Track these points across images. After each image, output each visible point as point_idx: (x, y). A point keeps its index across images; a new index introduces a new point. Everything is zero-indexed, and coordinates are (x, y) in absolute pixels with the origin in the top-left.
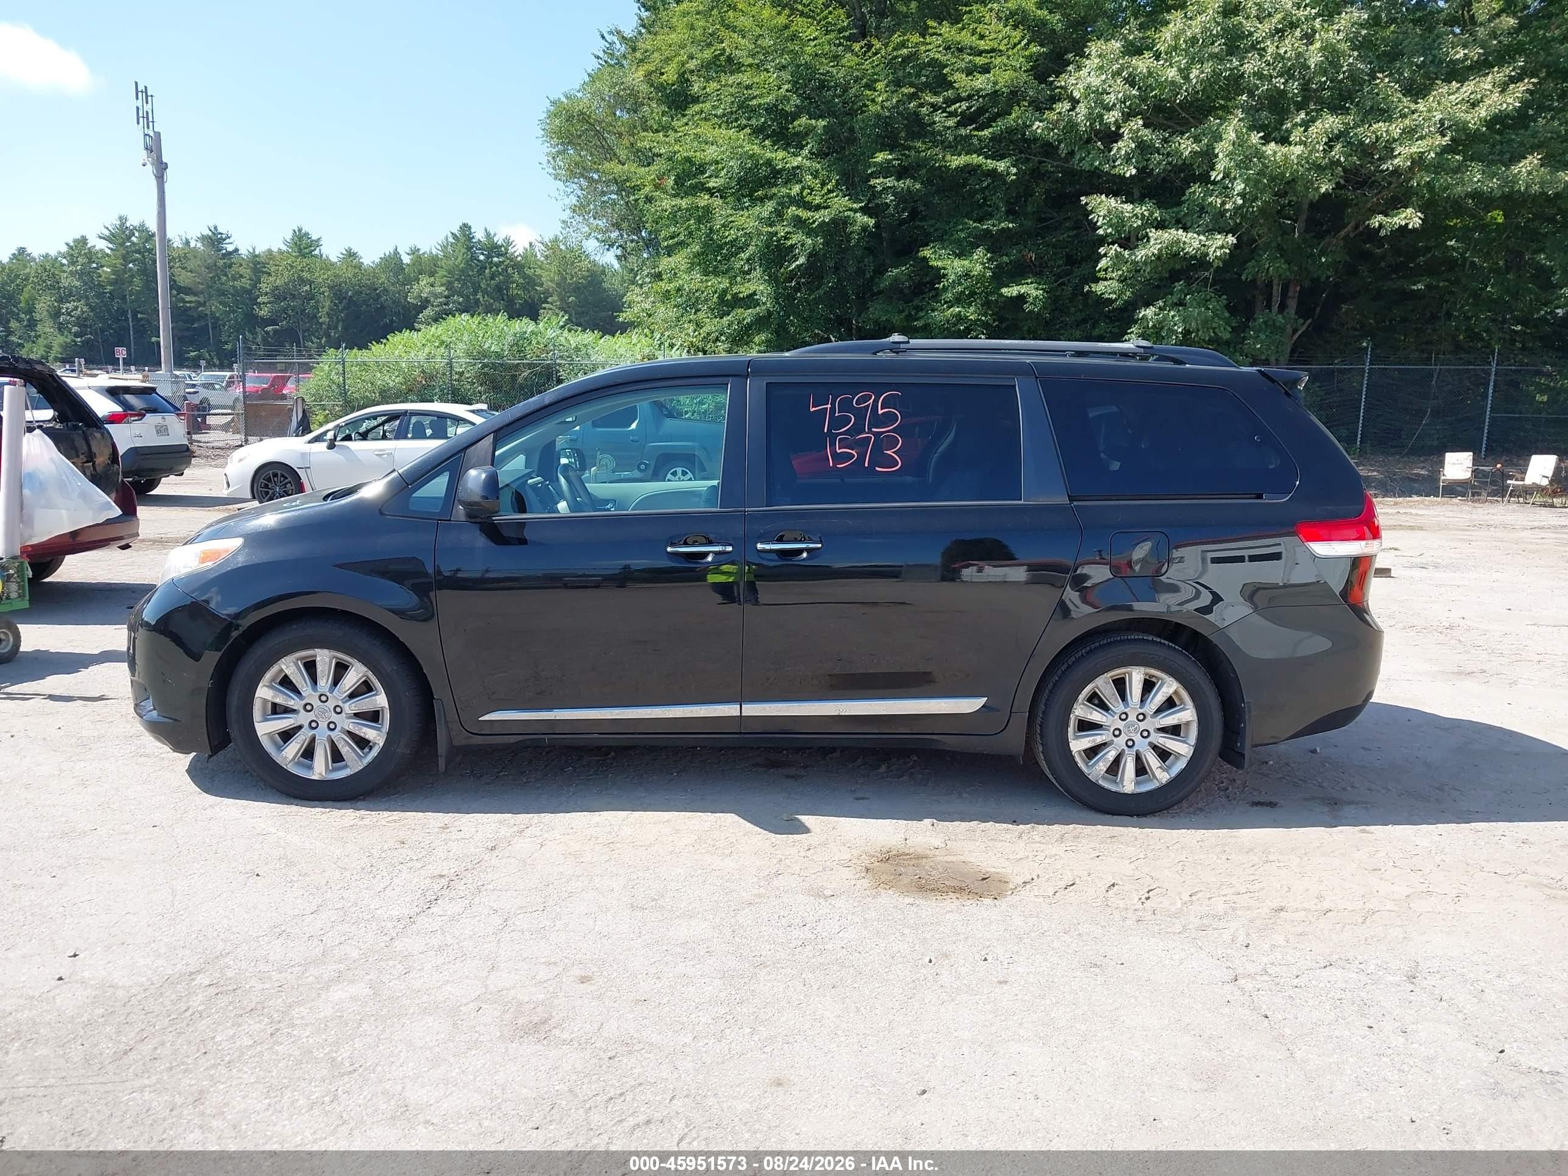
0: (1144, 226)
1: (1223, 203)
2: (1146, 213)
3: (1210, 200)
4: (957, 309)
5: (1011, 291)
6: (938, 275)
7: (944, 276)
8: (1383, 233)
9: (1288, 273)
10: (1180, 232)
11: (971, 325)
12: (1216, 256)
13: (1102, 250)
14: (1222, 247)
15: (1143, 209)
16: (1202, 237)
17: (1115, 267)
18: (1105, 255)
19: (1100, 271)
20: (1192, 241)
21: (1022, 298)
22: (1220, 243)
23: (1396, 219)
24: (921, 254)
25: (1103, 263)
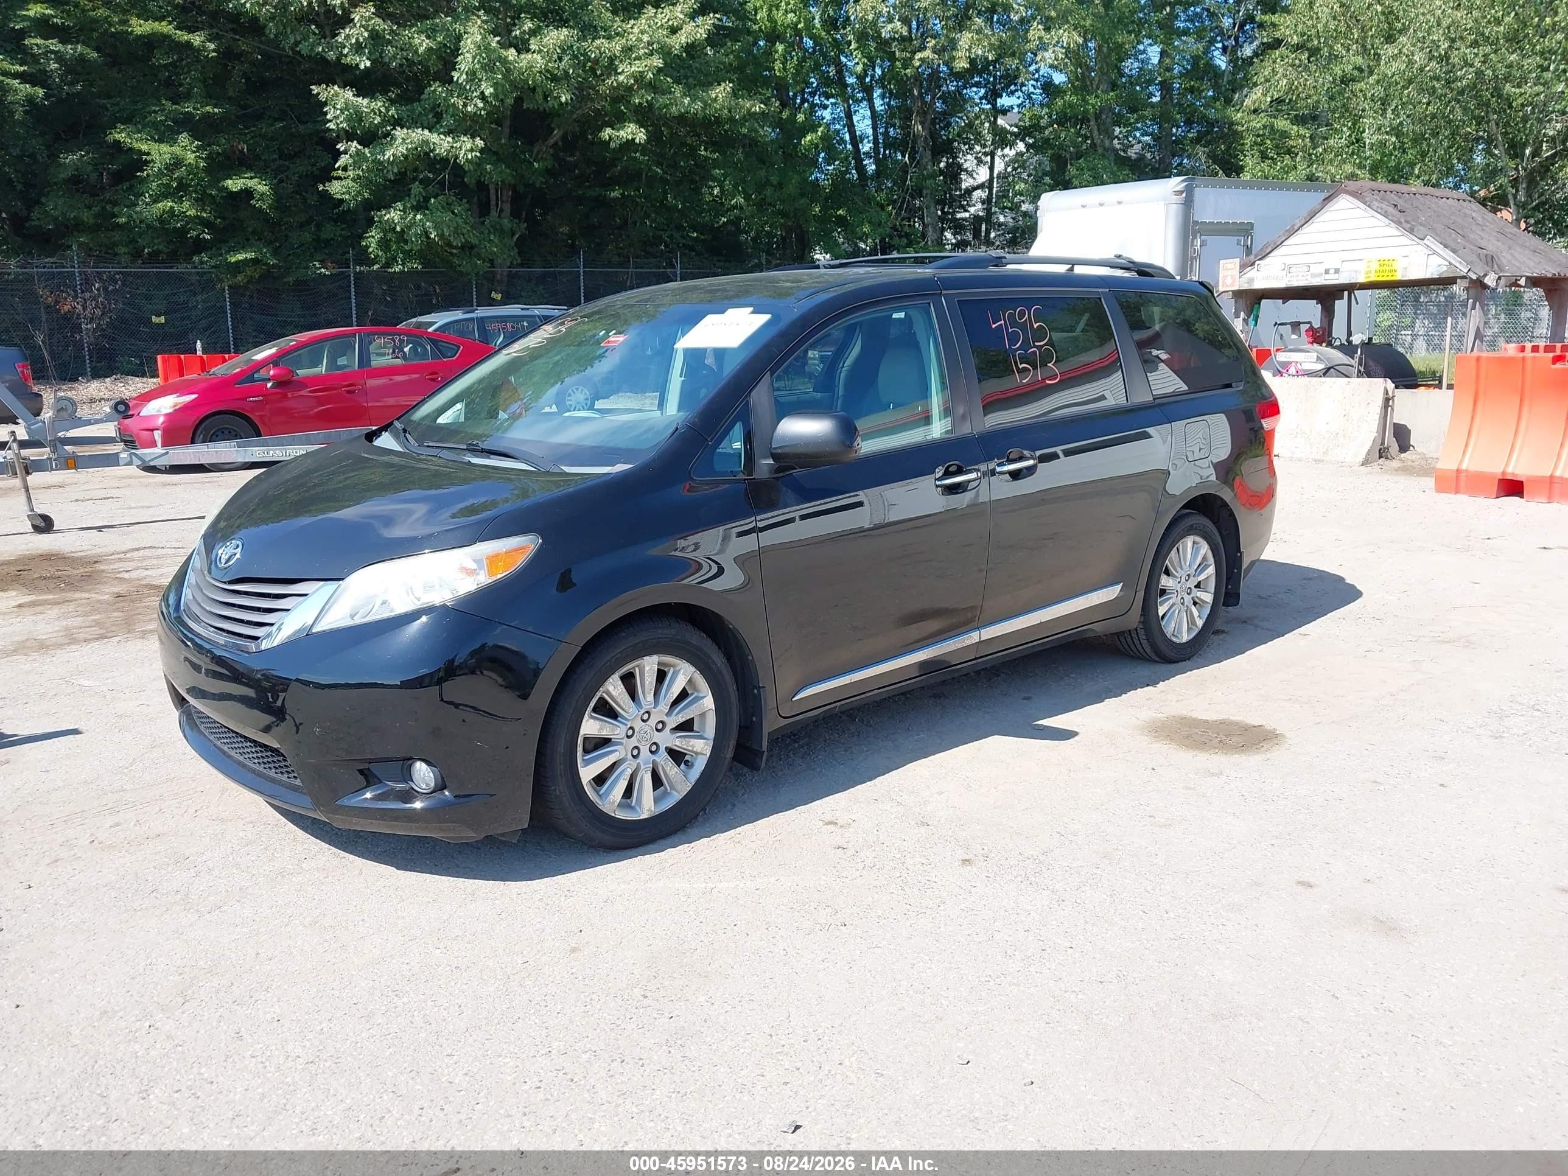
0: (382, 124)
1: (465, 105)
2: (383, 109)
3: (452, 101)
4: (169, 204)
5: (234, 184)
6: (139, 161)
7: (147, 163)
8: (612, 145)
9: (510, 178)
10: (426, 132)
11: (187, 223)
12: (467, 159)
13: (341, 147)
14: (472, 150)
15: (378, 104)
16: (450, 139)
17: (356, 165)
18: (345, 152)
19: (338, 169)
20: (441, 143)
21: (248, 193)
22: (469, 146)
23: (622, 132)
24: (110, 138)
25: (343, 160)
